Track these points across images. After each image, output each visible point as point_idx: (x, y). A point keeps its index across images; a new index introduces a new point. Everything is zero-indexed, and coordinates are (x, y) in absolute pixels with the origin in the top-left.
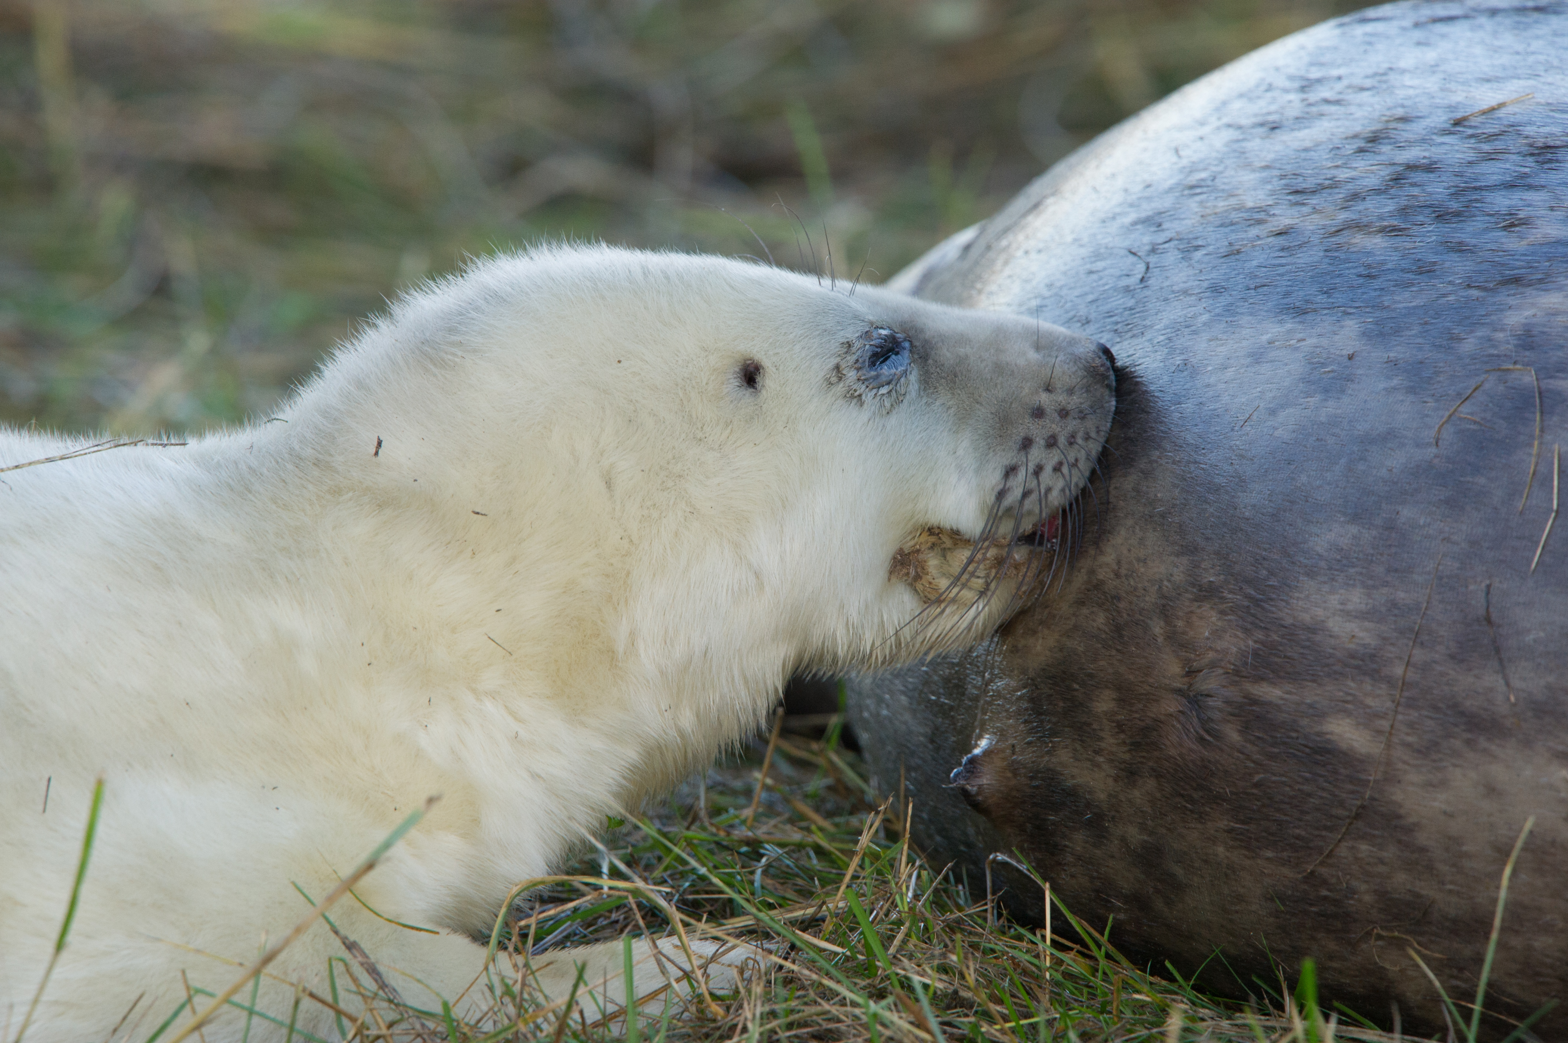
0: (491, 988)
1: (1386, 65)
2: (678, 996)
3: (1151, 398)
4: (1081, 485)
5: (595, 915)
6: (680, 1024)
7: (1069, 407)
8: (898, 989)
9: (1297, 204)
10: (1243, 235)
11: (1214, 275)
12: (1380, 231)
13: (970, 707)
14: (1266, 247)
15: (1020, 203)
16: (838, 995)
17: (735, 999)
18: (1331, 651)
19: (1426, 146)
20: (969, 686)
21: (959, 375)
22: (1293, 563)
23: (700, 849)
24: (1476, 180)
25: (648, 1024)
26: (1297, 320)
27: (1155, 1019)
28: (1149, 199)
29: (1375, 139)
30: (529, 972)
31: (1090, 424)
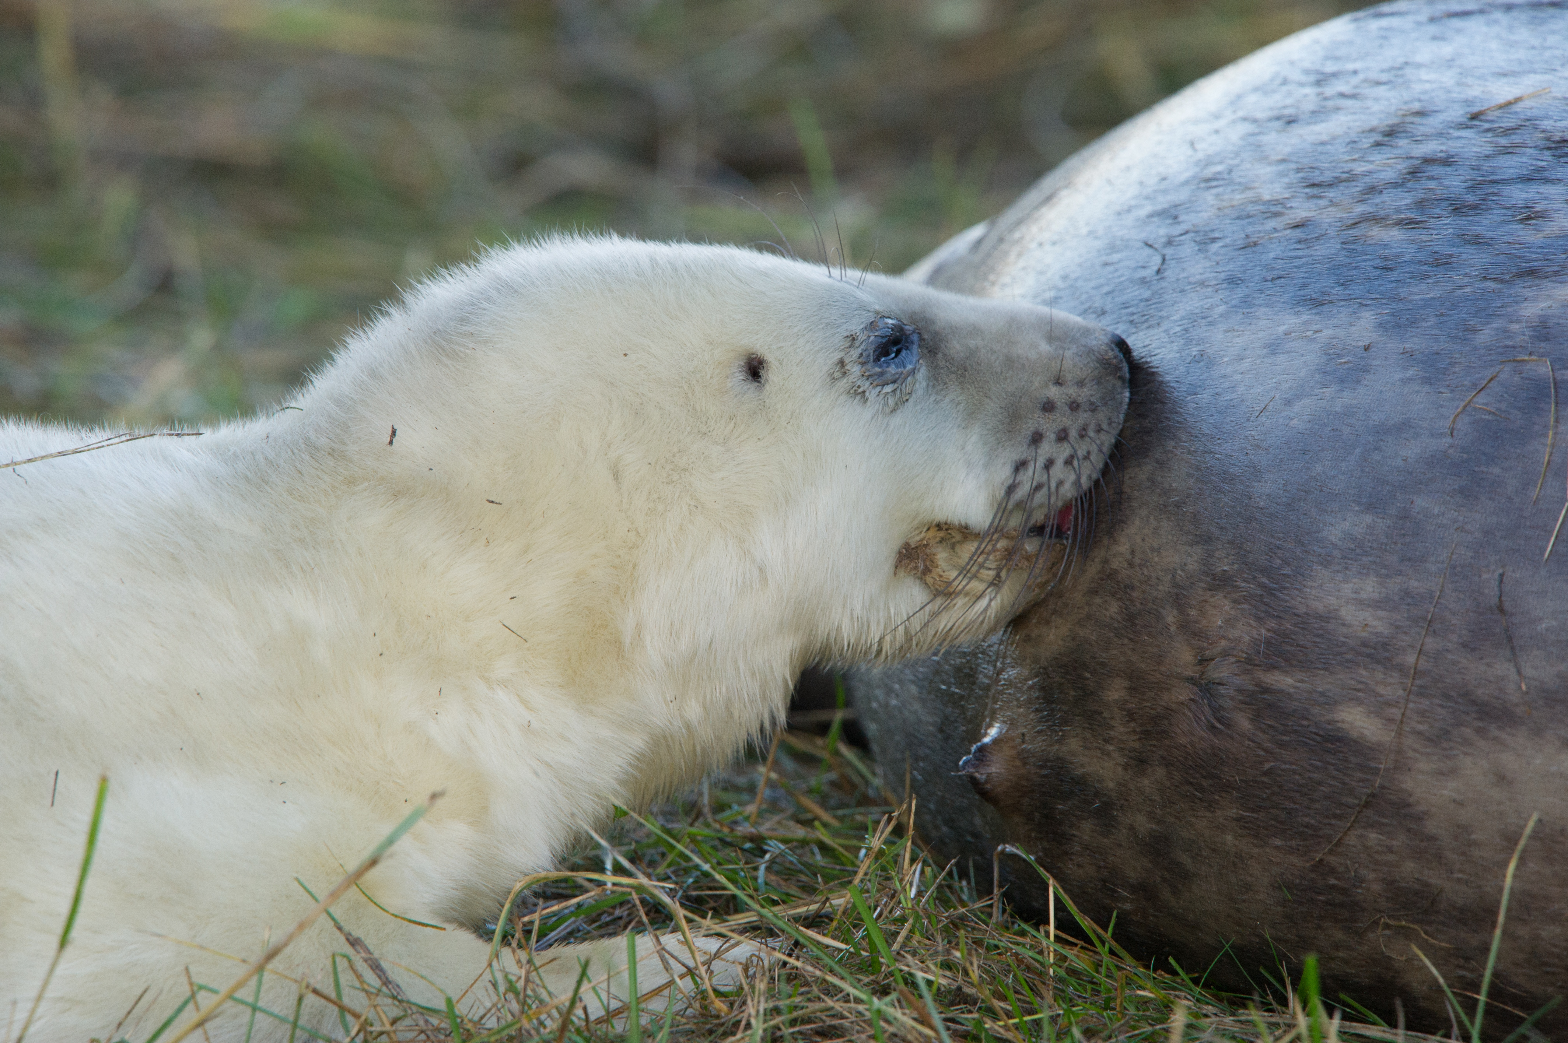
0: (495, 985)
1: (1401, 60)
2: (682, 993)
3: (1167, 389)
4: (1095, 476)
5: (599, 912)
6: (684, 1020)
7: (1080, 400)
8: (902, 986)
9: (1314, 197)
10: (1259, 228)
11: (1231, 267)
12: (1396, 224)
13: (981, 696)
14: (1283, 240)
15: (1033, 196)
16: (842, 991)
17: (739, 996)
18: (1344, 639)
19: (1444, 140)
20: (981, 676)
21: (969, 368)
22: (1306, 552)
23: (703, 845)
24: (1493, 173)
25: (652, 1020)
26: (1314, 311)
27: (1159, 1015)
28: (1165, 192)
29: (1392, 132)
30: (532, 968)
31: (1102, 416)
